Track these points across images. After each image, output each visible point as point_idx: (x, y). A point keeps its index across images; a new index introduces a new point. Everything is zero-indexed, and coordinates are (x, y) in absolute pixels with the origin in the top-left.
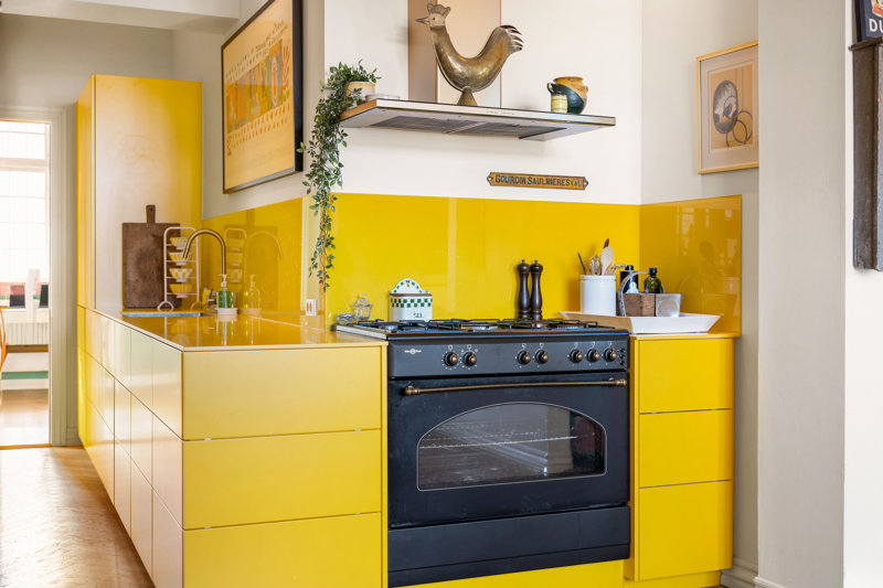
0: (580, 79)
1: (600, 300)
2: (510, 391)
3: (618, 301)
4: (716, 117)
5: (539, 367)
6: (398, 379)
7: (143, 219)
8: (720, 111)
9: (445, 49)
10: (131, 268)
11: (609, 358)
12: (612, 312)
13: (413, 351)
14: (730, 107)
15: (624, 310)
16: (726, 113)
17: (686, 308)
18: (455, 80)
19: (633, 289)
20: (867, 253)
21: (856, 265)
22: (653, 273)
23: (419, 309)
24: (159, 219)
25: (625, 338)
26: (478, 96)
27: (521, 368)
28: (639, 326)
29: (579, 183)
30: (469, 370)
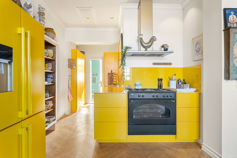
0: (167, 45)
1: (173, 85)
2: (151, 102)
3: (177, 85)
4: (196, 50)
5: (157, 98)
6: (130, 99)
7: (111, 72)
8: (197, 48)
9: (142, 42)
10: (109, 79)
11: (171, 97)
12: (175, 87)
13: (132, 94)
14: (199, 47)
15: (178, 87)
16: (198, 48)
17: (190, 87)
18: (144, 47)
19: (180, 83)
20: (227, 76)
21: (225, 79)
22: (184, 80)
23: (139, 86)
24: (113, 72)
25: (175, 93)
26: (148, 49)
27: (153, 98)
28: (178, 90)
29: (170, 64)
30: (143, 98)
